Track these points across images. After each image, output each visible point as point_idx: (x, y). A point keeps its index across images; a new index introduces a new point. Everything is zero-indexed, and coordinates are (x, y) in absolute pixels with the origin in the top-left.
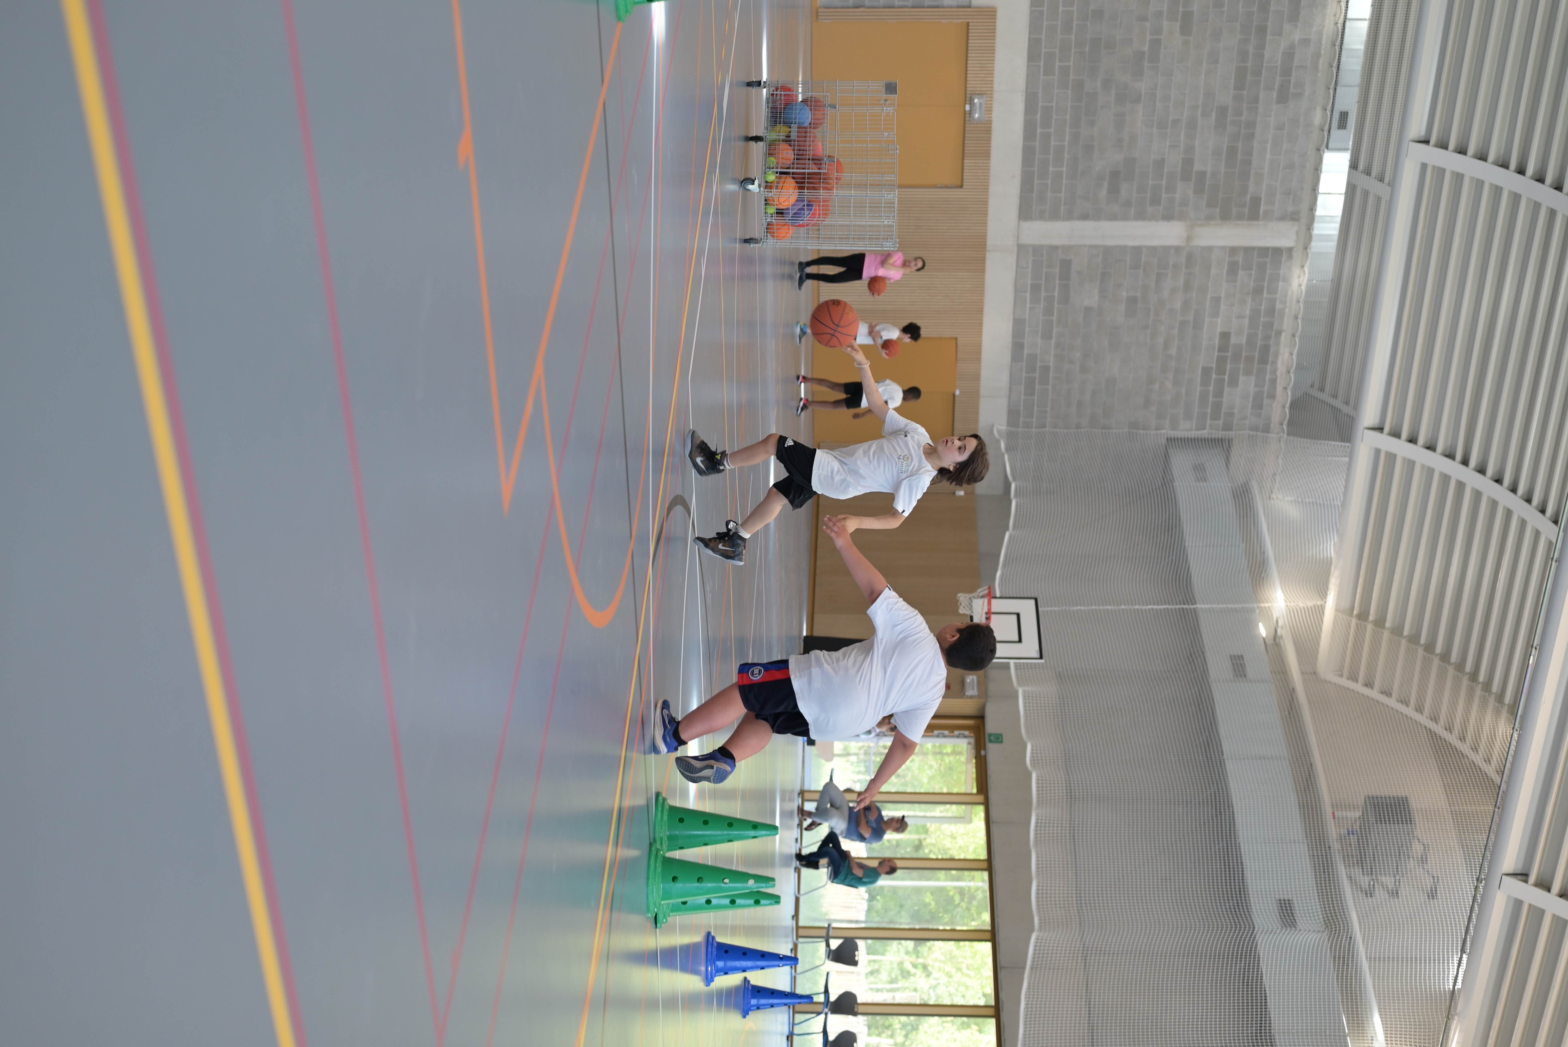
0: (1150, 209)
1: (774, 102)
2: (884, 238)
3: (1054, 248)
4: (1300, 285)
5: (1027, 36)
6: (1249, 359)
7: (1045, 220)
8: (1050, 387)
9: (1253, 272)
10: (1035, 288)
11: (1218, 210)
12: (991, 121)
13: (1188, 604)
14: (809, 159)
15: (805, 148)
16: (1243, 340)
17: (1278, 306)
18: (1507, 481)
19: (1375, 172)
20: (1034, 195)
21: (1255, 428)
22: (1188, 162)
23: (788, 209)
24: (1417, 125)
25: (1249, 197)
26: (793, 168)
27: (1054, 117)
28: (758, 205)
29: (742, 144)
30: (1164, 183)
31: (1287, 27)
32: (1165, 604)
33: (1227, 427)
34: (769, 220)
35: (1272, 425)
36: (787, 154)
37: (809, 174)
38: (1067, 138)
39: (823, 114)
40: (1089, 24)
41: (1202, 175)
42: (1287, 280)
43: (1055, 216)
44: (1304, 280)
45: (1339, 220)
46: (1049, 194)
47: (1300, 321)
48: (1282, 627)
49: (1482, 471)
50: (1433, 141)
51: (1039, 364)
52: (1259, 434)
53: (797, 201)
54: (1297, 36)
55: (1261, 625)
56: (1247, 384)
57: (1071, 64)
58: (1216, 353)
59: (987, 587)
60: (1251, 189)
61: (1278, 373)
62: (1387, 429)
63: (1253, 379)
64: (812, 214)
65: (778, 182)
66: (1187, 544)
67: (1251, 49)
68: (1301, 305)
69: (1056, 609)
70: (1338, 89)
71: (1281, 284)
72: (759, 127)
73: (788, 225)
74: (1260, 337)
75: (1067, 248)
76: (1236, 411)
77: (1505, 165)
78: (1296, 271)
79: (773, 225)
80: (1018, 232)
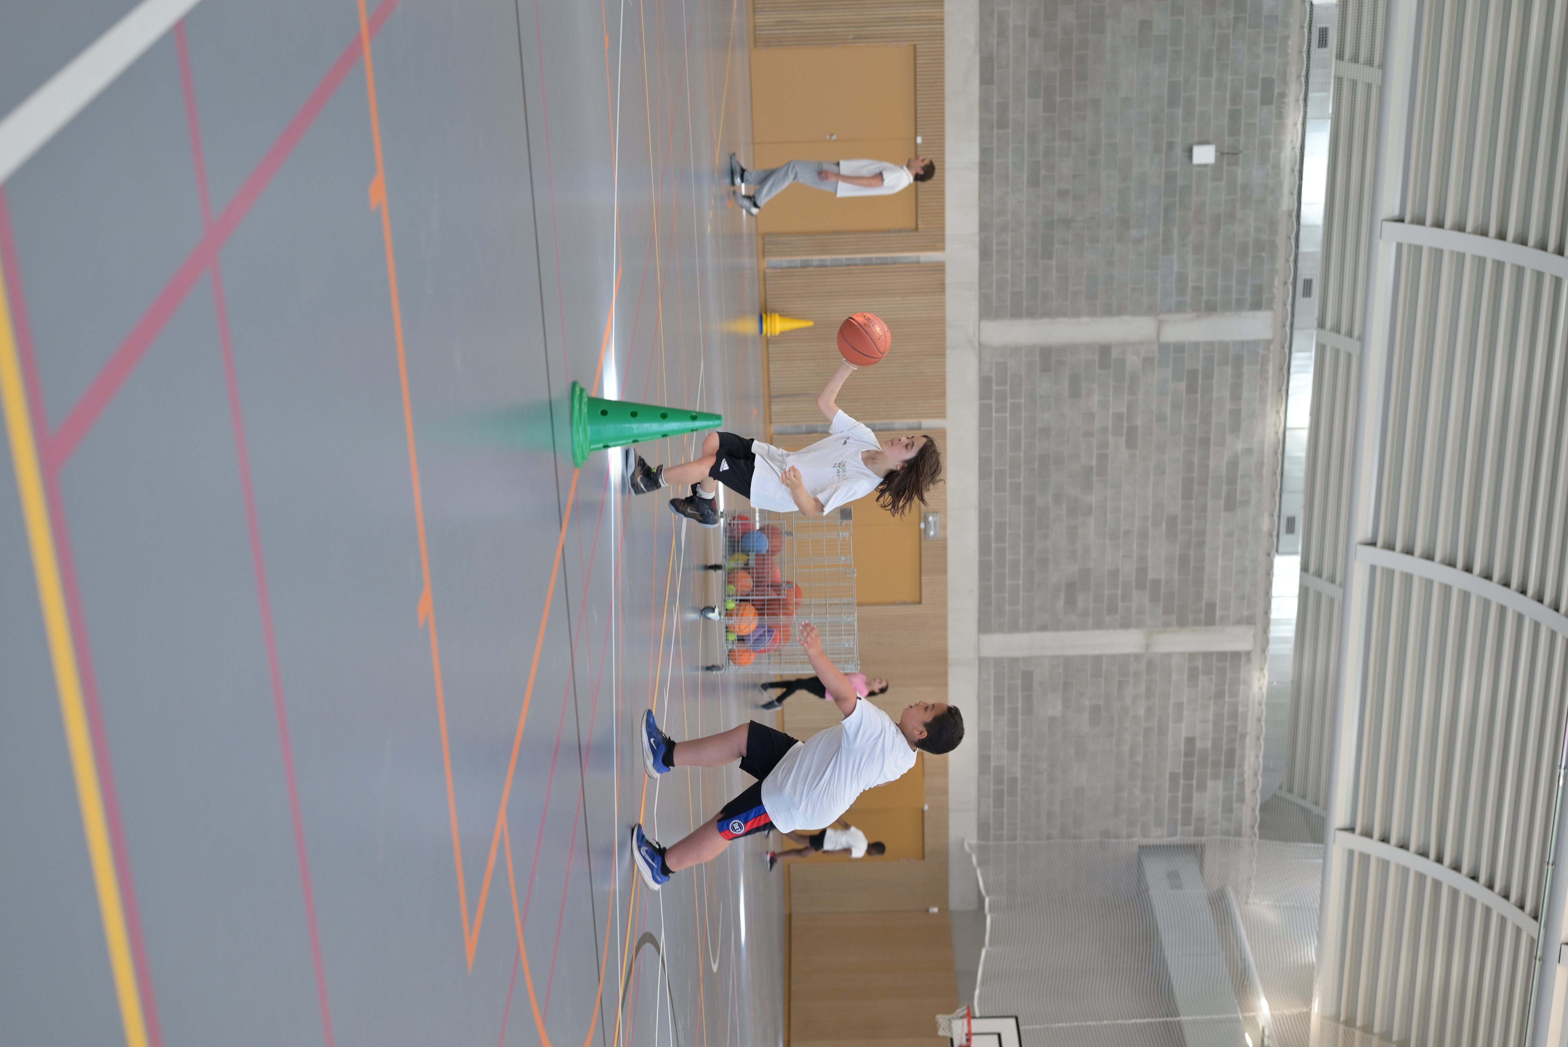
0: (1107, 619)
1: (732, 531)
2: (845, 662)
3: (1015, 660)
4: (1261, 688)
5: (977, 455)
6: (1216, 764)
7: (1004, 633)
8: (1019, 799)
9: (1214, 677)
10: (999, 700)
11: (1174, 617)
12: (946, 538)
13: (1172, 1016)
14: (768, 586)
15: (764, 575)
16: (1209, 744)
17: (1241, 709)
18: (1483, 876)
19: (1326, 573)
20: (993, 609)
21: (1227, 833)
22: (1142, 571)
23: (749, 636)
24: (1363, 528)
25: (1204, 603)
26: (753, 595)
27: (1008, 532)
28: (719, 633)
29: (701, 573)
30: (1119, 592)
31: (1229, 438)
32: (1148, 1017)
33: (1199, 832)
34: (730, 647)
35: (1243, 829)
36: (747, 581)
37: (768, 600)
38: (1022, 552)
39: (781, 542)
40: (1037, 442)
41: (1156, 583)
42: (1247, 683)
43: (1014, 628)
44: (1265, 683)
45: (1294, 621)
46: (1007, 607)
47: (1263, 723)
48: (1269, 1037)
49: (1457, 868)
50: (1380, 542)
51: (1006, 776)
52: (1231, 838)
53: (758, 627)
54: (1240, 446)
55: (1247, 1035)
56: (1215, 788)
57: (1022, 479)
58: (1182, 759)
59: (965, 1007)
60: (1206, 594)
61: (1246, 776)
62: (1358, 829)
63: (1221, 783)
64: (773, 640)
65: (738, 610)
66: (1166, 954)
67: (1196, 460)
68: (1264, 707)
69: (1037, 1027)
70: (1284, 495)
71: (1242, 687)
72: (718, 555)
73: (750, 651)
74: (1225, 740)
75: (1028, 660)
76: (1206, 816)
77: (1452, 564)
78: (1256, 674)
79: (735, 651)
80: (979, 645)
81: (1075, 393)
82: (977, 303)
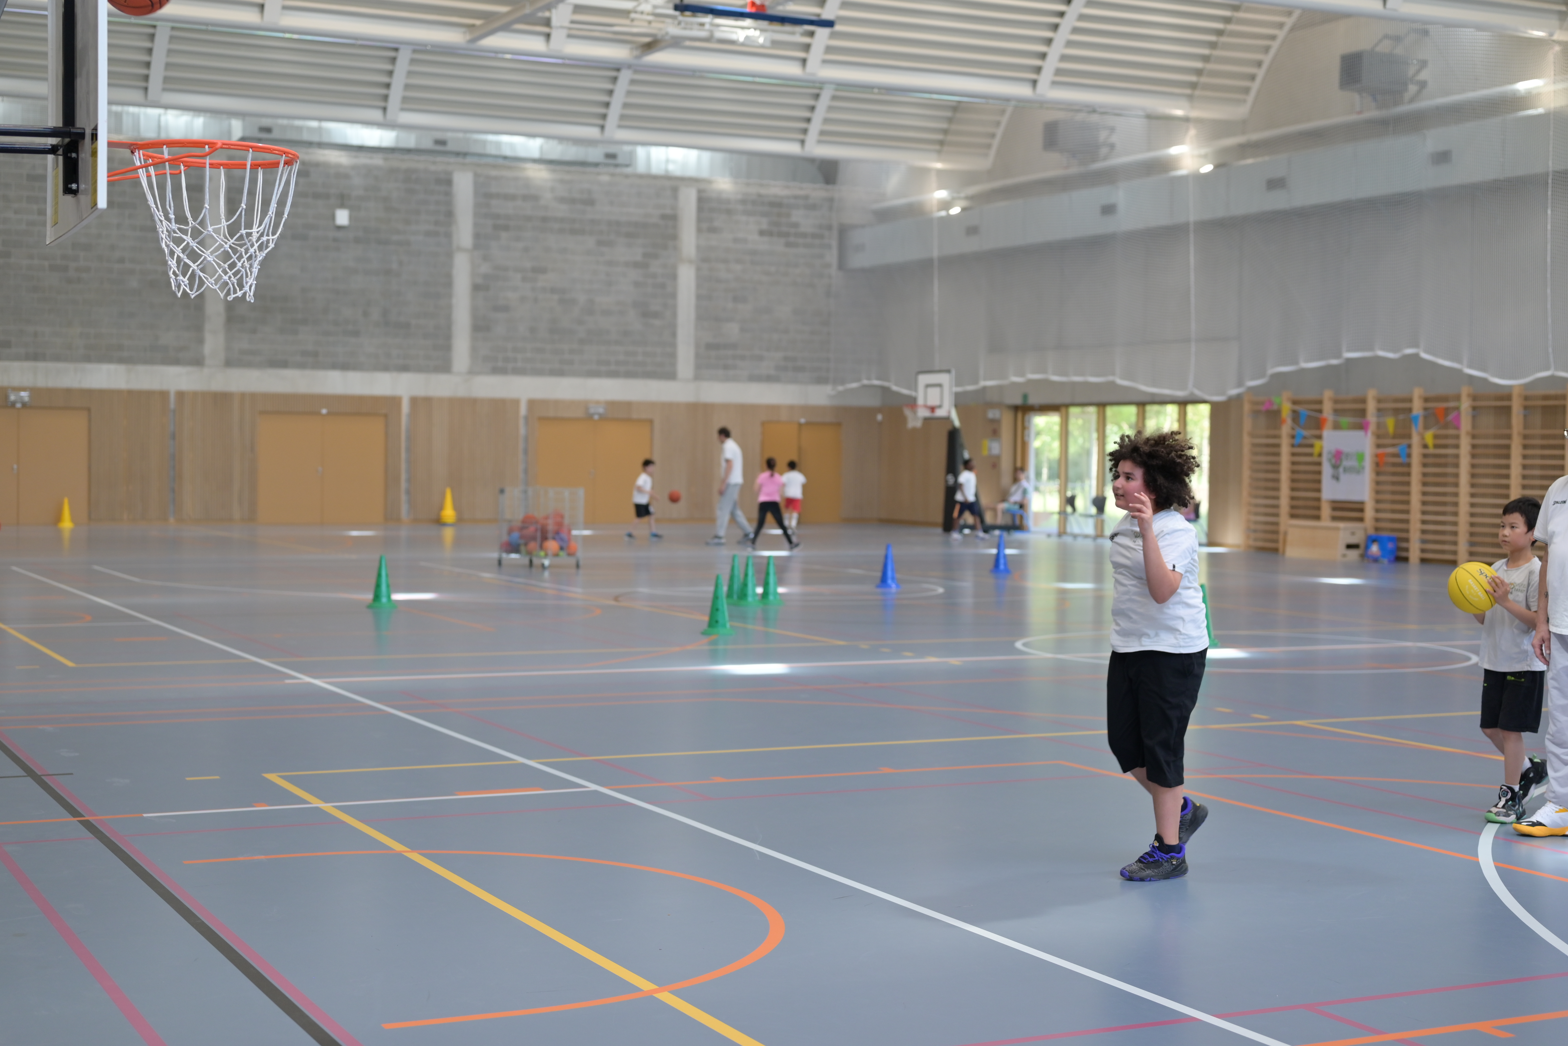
0: (669, 290)
1: (508, 551)
3: (697, 356)
4: (728, 183)
5: (547, 378)
6: (779, 215)
7: (676, 362)
8: (799, 355)
9: (715, 216)
10: (726, 367)
11: (669, 243)
12: (606, 401)
13: (934, 263)
14: (536, 534)
15: (530, 535)
16: (764, 220)
17: (739, 197)
20: (659, 370)
21: (830, 208)
22: (636, 265)
23: (559, 545)
24: (592, 132)
25: (660, 222)
27: (603, 358)
30: (650, 281)
31: (542, 203)
33: (830, 228)
35: (829, 196)
37: (541, 534)
38: (618, 349)
40: (539, 336)
41: (645, 255)
42: (723, 192)
43: (673, 356)
46: (657, 360)
51: (782, 364)
52: (834, 205)
53: (555, 540)
54: (550, 196)
56: (797, 216)
57: (566, 347)
58: (775, 239)
60: (655, 220)
61: (789, 194)
62: (802, 137)
63: (793, 212)
64: (562, 532)
65: (545, 550)
66: (900, 261)
67: (557, 226)
70: (588, 162)
71: (725, 196)
74: (762, 209)
75: (697, 346)
76: (817, 223)
78: (717, 186)
79: (568, 553)
80: (685, 380)
81: (506, 309)
82: (440, 375)
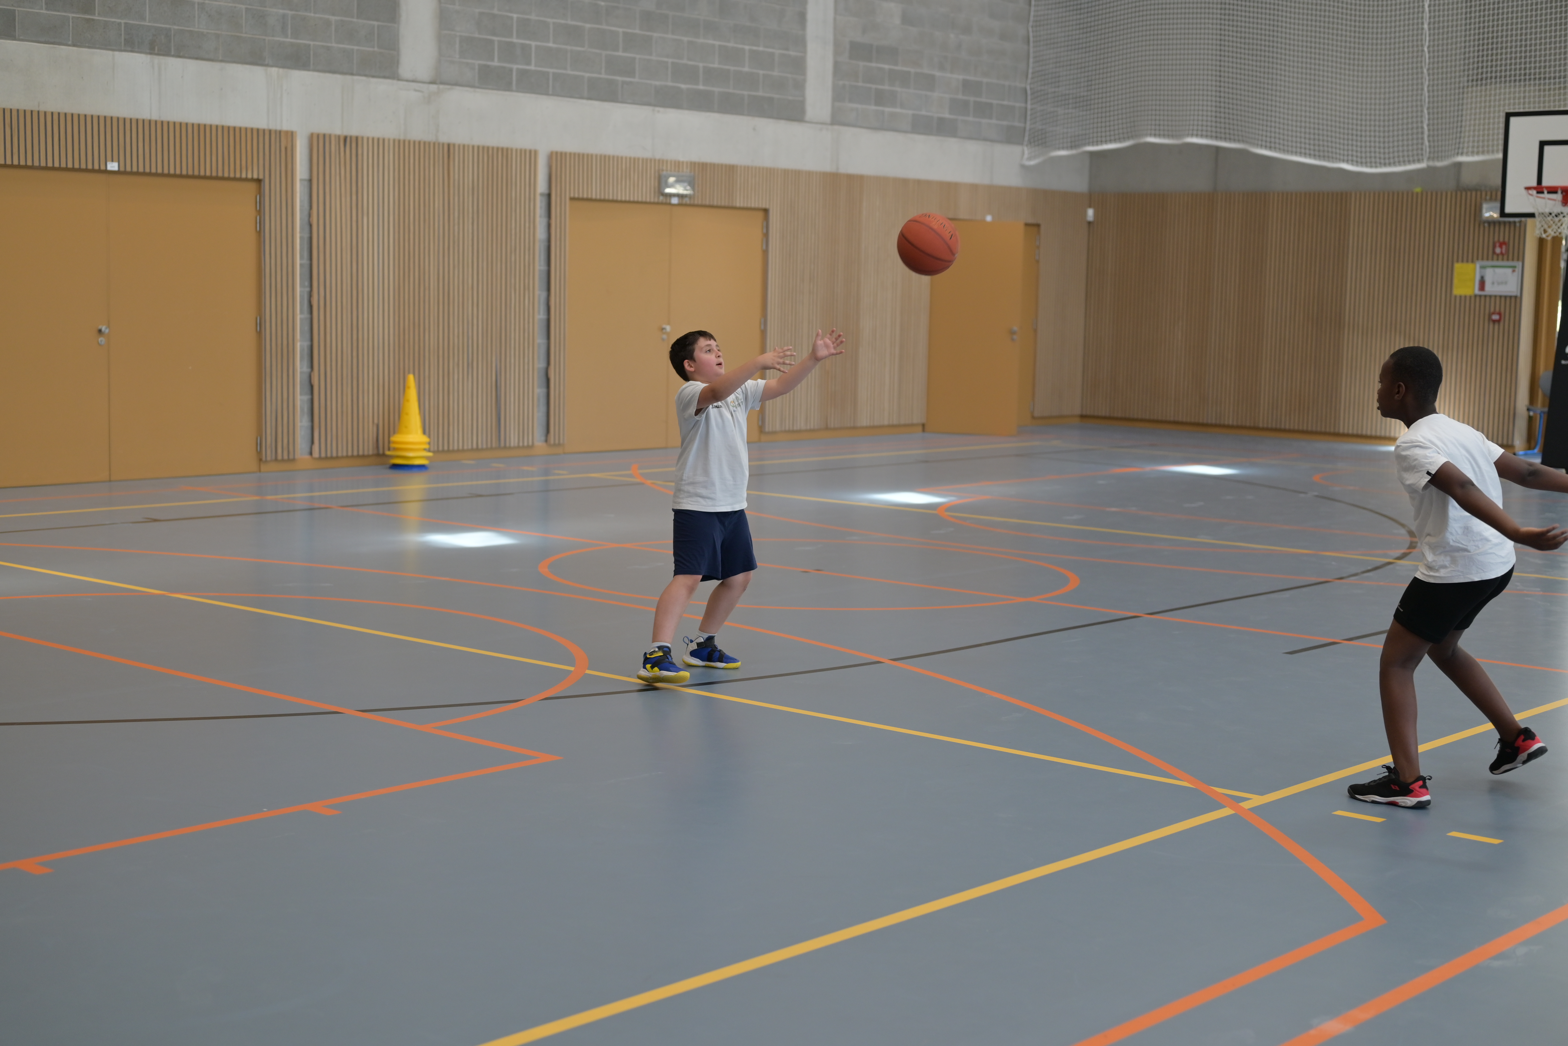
3: (837, 69)
5: (584, 101)
7: (804, 81)
8: (985, 80)
10: (880, 98)
12: (691, 163)
20: (776, 96)
27: (685, 61)
38: (711, 42)
43: (799, 65)
46: (776, 73)
51: (960, 96)
57: (621, 30)
75: (837, 47)
80: (817, 123)
82: (374, 80)
